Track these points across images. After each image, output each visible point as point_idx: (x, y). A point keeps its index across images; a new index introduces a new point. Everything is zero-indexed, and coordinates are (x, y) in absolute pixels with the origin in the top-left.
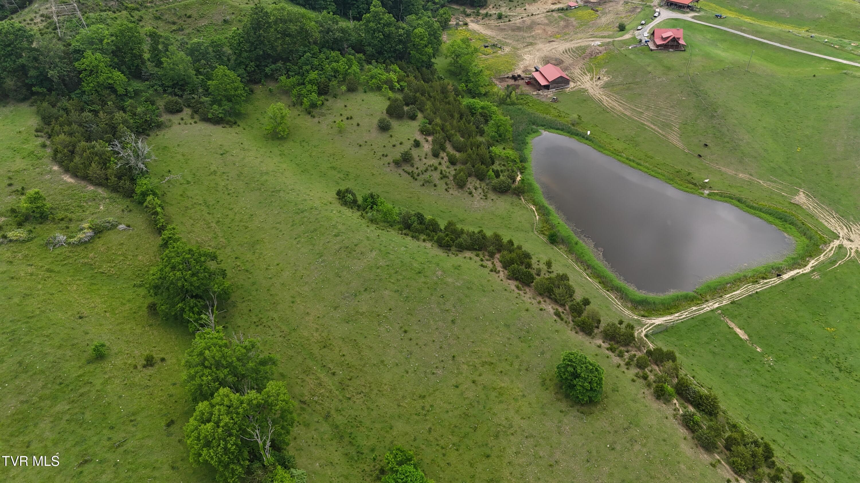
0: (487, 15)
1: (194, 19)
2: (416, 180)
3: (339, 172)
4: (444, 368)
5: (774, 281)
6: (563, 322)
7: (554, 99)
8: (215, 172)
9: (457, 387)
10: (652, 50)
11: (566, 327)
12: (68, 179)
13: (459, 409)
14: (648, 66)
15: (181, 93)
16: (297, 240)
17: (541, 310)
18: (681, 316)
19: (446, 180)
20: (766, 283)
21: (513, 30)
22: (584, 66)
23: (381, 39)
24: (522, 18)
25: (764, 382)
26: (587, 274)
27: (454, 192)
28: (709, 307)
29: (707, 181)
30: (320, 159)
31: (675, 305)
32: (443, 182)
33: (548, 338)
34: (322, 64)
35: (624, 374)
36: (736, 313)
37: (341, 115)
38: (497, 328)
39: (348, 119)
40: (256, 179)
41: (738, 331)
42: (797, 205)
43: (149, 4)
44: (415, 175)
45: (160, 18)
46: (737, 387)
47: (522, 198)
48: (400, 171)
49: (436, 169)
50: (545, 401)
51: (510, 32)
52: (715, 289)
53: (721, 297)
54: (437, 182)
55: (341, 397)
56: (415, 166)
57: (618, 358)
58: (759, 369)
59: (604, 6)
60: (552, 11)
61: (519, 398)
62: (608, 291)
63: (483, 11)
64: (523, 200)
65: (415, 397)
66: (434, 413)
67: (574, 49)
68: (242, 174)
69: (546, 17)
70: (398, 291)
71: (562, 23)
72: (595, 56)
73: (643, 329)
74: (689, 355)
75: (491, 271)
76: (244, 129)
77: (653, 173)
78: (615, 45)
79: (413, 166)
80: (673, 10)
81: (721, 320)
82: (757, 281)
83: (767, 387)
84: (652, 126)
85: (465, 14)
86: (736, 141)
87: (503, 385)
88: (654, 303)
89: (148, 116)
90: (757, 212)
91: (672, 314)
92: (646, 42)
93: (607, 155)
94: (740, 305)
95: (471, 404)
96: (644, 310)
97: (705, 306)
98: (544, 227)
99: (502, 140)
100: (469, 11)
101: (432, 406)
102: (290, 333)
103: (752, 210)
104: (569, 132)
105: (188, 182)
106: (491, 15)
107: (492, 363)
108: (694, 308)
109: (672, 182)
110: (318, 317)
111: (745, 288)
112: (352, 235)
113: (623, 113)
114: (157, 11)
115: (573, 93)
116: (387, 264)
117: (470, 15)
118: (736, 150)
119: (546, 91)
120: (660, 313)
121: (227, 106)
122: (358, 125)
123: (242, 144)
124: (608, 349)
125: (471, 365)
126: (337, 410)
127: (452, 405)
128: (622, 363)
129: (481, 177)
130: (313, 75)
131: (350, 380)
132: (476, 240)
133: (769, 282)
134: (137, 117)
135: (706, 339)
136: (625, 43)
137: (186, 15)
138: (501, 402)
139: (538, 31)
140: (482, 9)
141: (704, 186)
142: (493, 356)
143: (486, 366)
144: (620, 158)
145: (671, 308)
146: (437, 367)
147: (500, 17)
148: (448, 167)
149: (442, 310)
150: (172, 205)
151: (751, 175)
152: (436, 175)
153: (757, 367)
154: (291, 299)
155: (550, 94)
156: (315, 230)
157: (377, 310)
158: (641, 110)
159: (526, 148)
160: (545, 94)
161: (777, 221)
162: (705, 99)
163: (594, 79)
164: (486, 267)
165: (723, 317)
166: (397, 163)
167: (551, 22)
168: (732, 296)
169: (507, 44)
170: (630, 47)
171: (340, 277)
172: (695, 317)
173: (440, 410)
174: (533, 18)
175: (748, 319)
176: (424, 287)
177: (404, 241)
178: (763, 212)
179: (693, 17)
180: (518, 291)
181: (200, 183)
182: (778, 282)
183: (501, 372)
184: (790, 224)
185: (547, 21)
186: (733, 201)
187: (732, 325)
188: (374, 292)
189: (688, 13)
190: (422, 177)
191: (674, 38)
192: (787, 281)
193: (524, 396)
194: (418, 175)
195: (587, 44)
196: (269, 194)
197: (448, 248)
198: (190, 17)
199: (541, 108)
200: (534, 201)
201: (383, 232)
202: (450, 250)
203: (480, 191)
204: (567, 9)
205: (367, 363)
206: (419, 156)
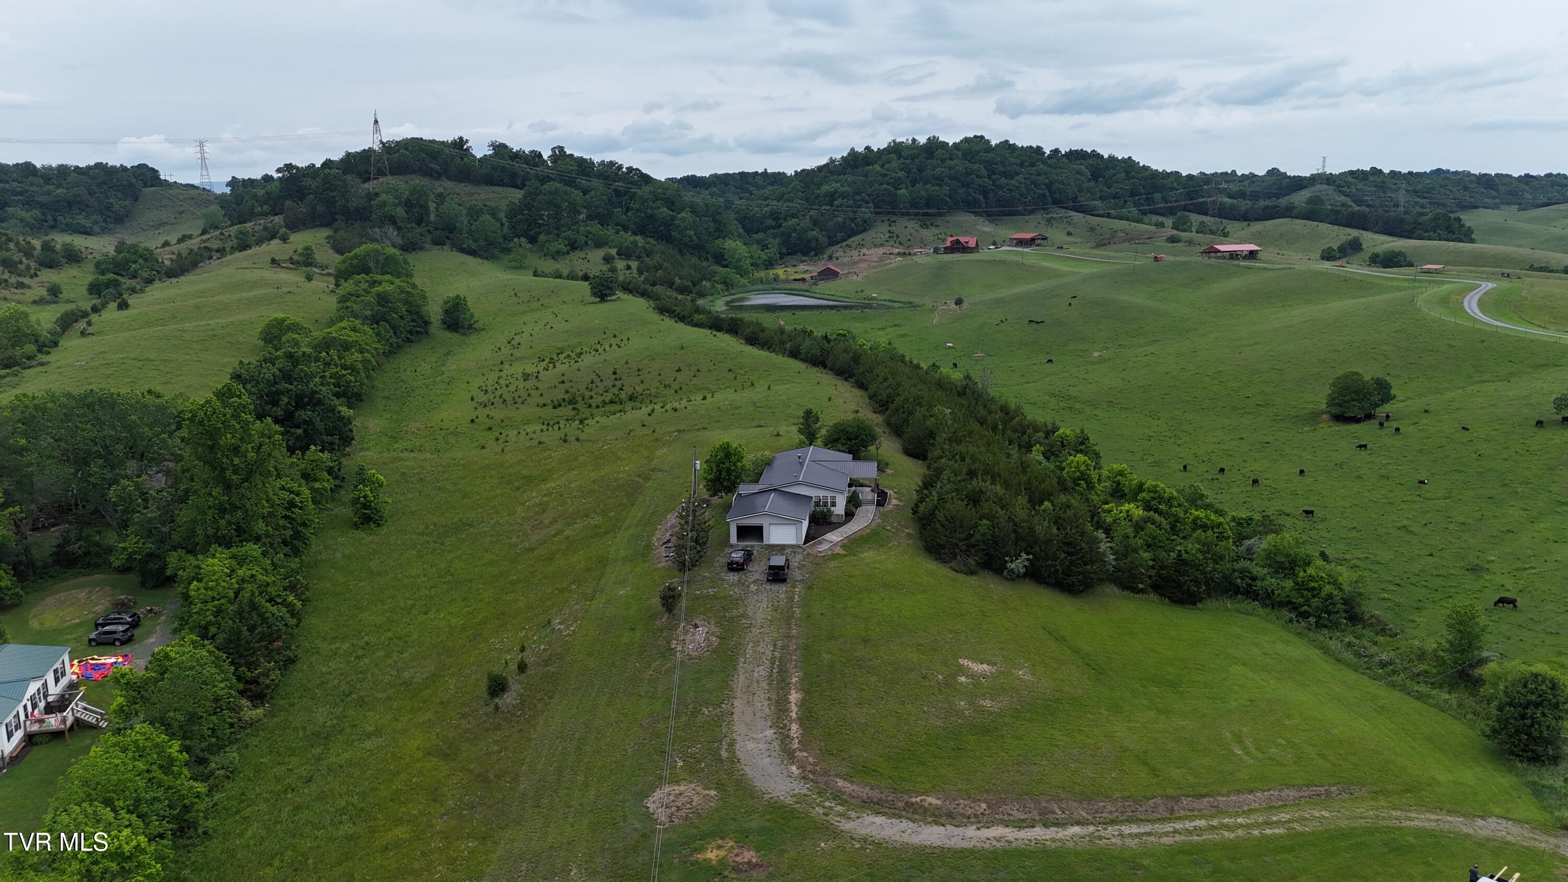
10: (938, 254)
12: (336, 255)
15: (449, 234)
24: (851, 257)
34: (580, 228)
37: (579, 258)
39: (582, 259)
43: (455, 195)
63: (818, 257)
89: (414, 242)
106: (822, 258)
117: (803, 261)
121: (483, 243)
123: (482, 264)
130: (567, 233)
134: (405, 240)
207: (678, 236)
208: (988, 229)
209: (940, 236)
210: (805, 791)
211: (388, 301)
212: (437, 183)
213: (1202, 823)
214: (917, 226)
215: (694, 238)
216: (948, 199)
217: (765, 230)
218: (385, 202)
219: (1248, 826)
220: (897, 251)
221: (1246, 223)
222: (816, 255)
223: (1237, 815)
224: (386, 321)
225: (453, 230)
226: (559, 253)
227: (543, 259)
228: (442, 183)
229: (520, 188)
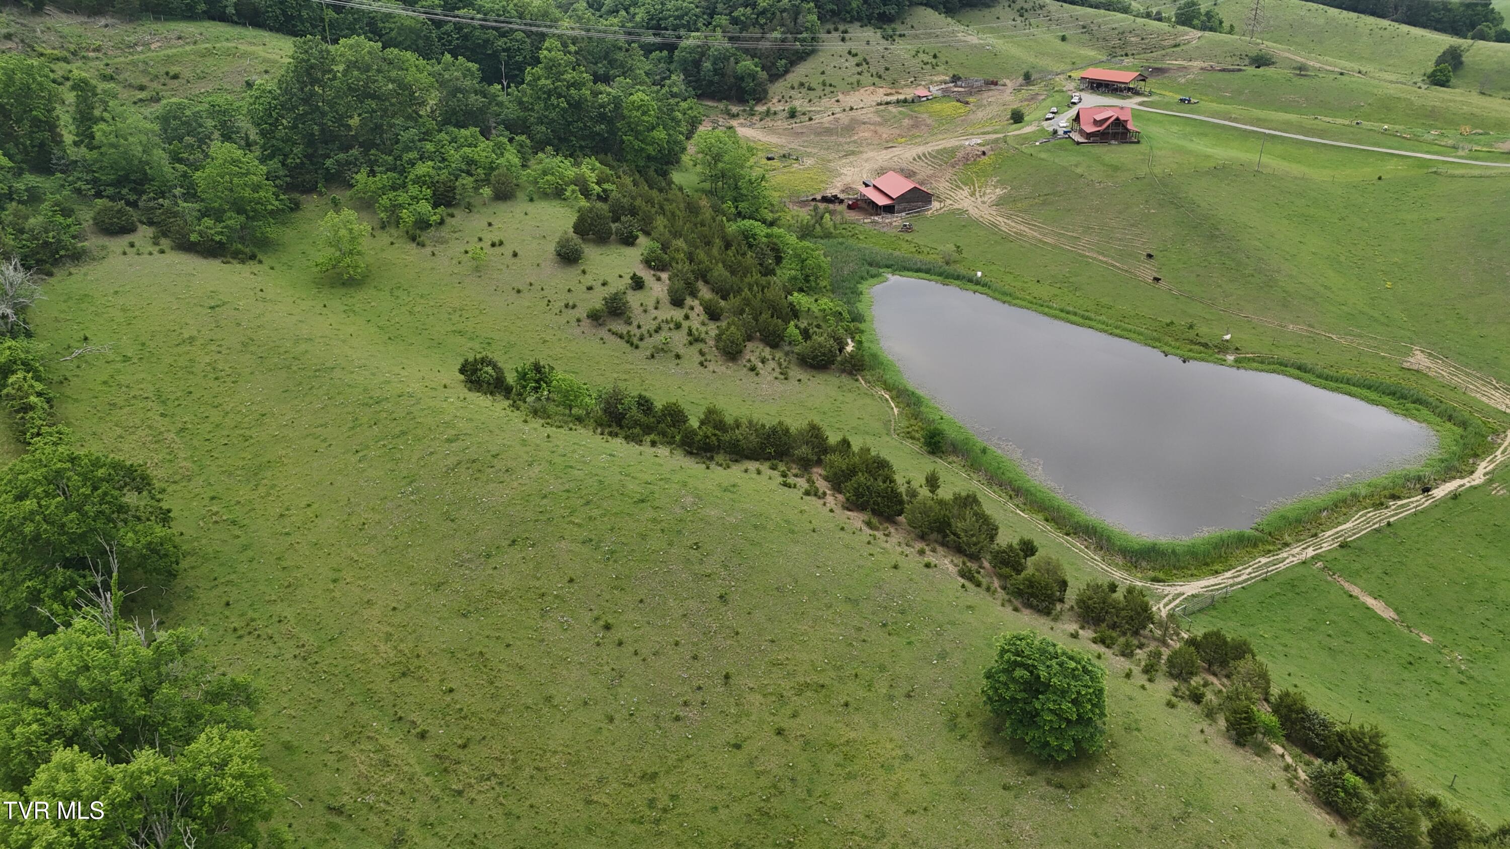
0: (768, 113)
1: (184, 82)
2: (637, 347)
3: (471, 339)
4: (703, 703)
5: (1419, 501)
6: (982, 591)
7: (905, 225)
8: (192, 339)
9: (738, 747)
10: (1078, 143)
11: (991, 599)
13: (745, 800)
14: (1076, 166)
15: (135, 197)
16: (360, 454)
17: (928, 566)
18: (1239, 576)
19: (700, 345)
20: (1402, 506)
21: (818, 134)
22: (955, 177)
23: (563, 109)
24: (833, 114)
25: (1460, 707)
26: (1018, 506)
27: (718, 366)
28: (1293, 556)
29: (1228, 337)
30: (431, 317)
31: (1221, 556)
32: (694, 349)
33: (953, 623)
34: (443, 150)
35: (1145, 692)
36: (1357, 566)
37: (480, 239)
38: (829, 606)
39: (493, 245)
40: (282, 350)
41: (1370, 601)
42: (1417, 371)
43: (91, 54)
44: (635, 340)
45: (112, 78)
46: (1403, 719)
47: (860, 378)
48: (603, 332)
49: (678, 326)
50: (961, 767)
51: (812, 137)
52: (1299, 521)
53: (1315, 535)
54: (682, 351)
55: (436, 792)
56: (635, 324)
57: (1122, 659)
58: (1440, 679)
59: (979, 97)
60: (887, 103)
61: (896, 763)
62: (1067, 534)
63: (761, 108)
64: (863, 382)
65: (631, 779)
66: (680, 814)
67: (934, 153)
68: (253, 340)
69: (877, 112)
70: (591, 540)
71: (906, 122)
72: (975, 160)
73: (1161, 605)
74: (1276, 655)
75: (807, 493)
76: (272, 268)
77: (1118, 331)
78: (1009, 142)
79: (630, 324)
80: (1103, 94)
81: (1326, 581)
82: (1382, 504)
83: (1469, 716)
84: (1101, 258)
85: (729, 114)
86: (1268, 274)
87: (852, 735)
88: (1174, 552)
89: (51, 235)
90: (1341, 385)
91: (1217, 572)
92: (1065, 133)
93: (1021, 307)
94: (1361, 549)
95: (775, 787)
96: (1154, 569)
97: (1285, 555)
98: (911, 426)
99: (810, 288)
100: (734, 109)
101: (673, 797)
102: (320, 648)
103: (1331, 383)
104: (940, 275)
105: (126, 359)
106: (775, 113)
107: (823, 686)
108: (1264, 560)
109: (1158, 344)
110: (394, 609)
111: (1361, 516)
112: (487, 438)
113: (1040, 241)
114: (107, 65)
115: (940, 217)
116: (567, 487)
117: (738, 115)
118: (1271, 287)
119: (889, 216)
120: (1190, 572)
121: (234, 220)
122: (515, 255)
123: (262, 290)
124: (1095, 641)
125: (771, 694)
126: (425, 824)
127: (726, 792)
128: (1136, 670)
129: (773, 340)
130: (422, 169)
131: (464, 746)
132: (769, 436)
133: (1408, 504)
134: (25, 236)
135: (1305, 620)
136: (1025, 139)
137: (167, 73)
138: (850, 776)
139: (864, 133)
140: (760, 105)
141: (1223, 348)
142: (823, 670)
143: (809, 694)
144: (1046, 310)
145: (1213, 563)
146: (686, 704)
147: (793, 114)
148: (703, 324)
149: (696, 574)
150: (76, 400)
151: (1309, 326)
152: (679, 339)
153: (1436, 676)
154: (333, 575)
155: (897, 220)
156: (403, 433)
157: (537, 584)
158: (1074, 235)
159: (860, 301)
160: (887, 221)
161: (1387, 399)
162: (1193, 211)
163: (977, 194)
164: (795, 486)
165: (1331, 576)
166: (595, 317)
167: (886, 121)
168: (1337, 533)
169: (809, 155)
170: (1037, 144)
171: (453, 521)
172: (1271, 577)
173: (696, 806)
174: (852, 113)
175: (1386, 578)
176: (651, 530)
177: (607, 445)
178: (1354, 385)
179: (1141, 104)
180: (872, 532)
181: (154, 359)
182: (1427, 504)
183: (846, 705)
184: (1414, 402)
185: (879, 119)
186: (1288, 369)
187: (1356, 591)
188: (533, 546)
189: (1130, 97)
190: (649, 342)
191: (1117, 119)
192: (1443, 500)
193: (907, 757)
194: (641, 339)
195: (957, 143)
196: (311, 374)
197: (708, 455)
198: (176, 77)
199: (882, 242)
200: (885, 383)
201: (562, 430)
202: (711, 459)
203: (772, 364)
204: (913, 101)
205: (509, 706)
206: (642, 305)
207: (637, 144)
212: (38, 24)
220: (887, 95)
222: (756, 103)
225: (141, 182)
226: (423, 224)
227: (384, 238)
228: (49, 22)
229: (237, 23)
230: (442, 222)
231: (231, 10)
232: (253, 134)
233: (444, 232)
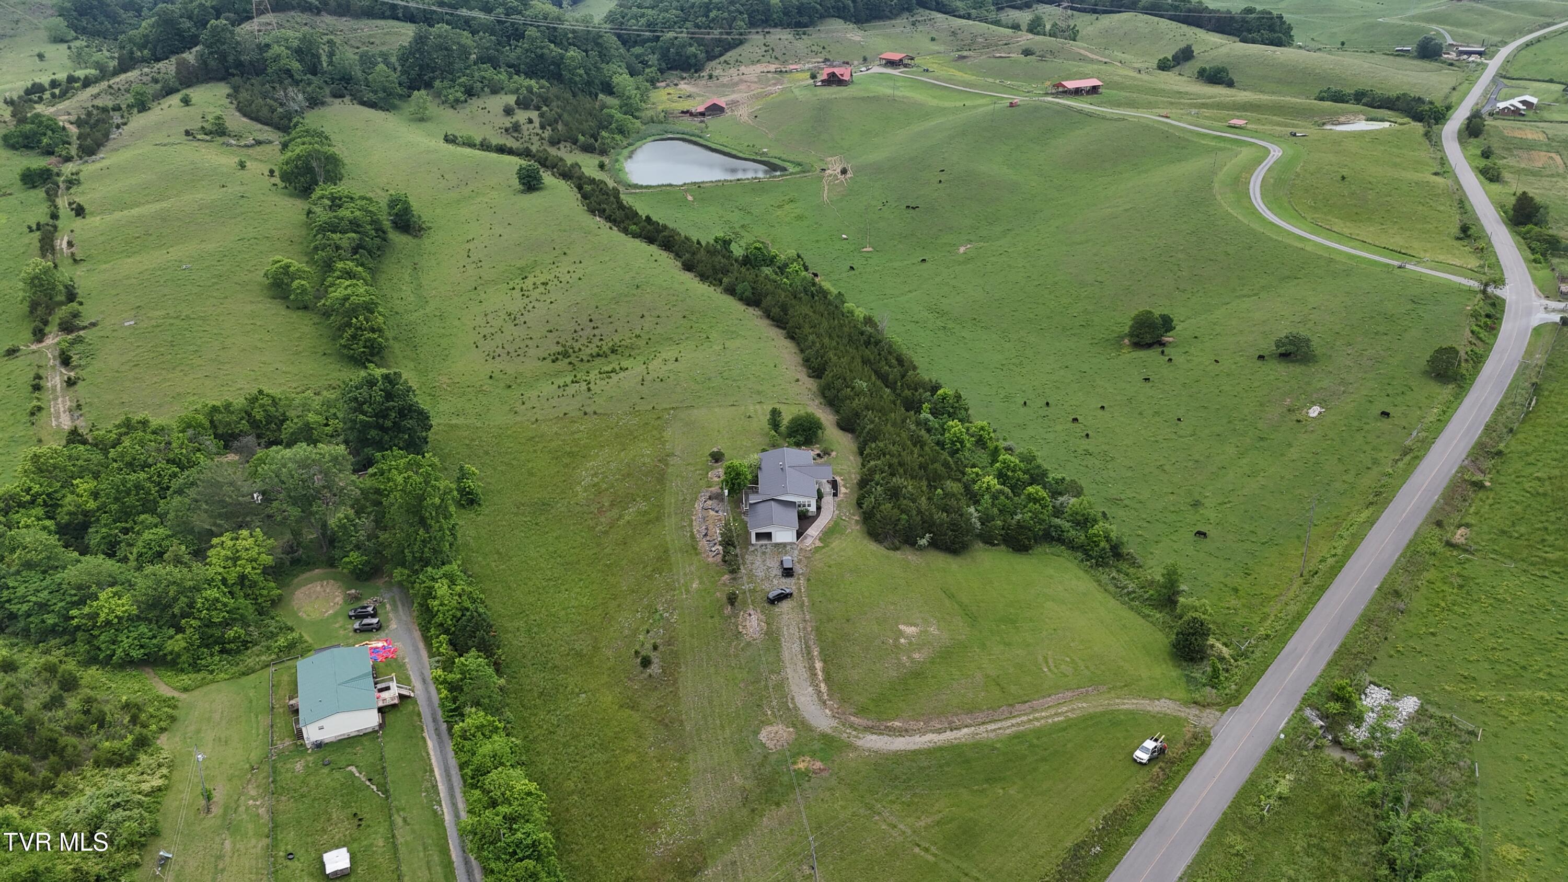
0: (700, 77)
2: (519, 141)
10: (816, 86)
12: (245, 119)
15: (346, 85)
23: (535, 58)
24: (732, 77)
34: (473, 73)
37: (478, 107)
39: (482, 109)
43: (339, 32)
47: (603, 155)
48: (509, 136)
49: (538, 135)
54: (535, 143)
56: (522, 134)
60: (769, 72)
63: (698, 75)
69: (759, 75)
72: (769, 96)
76: (395, 114)
78: (792, 87)
85: (678, 78)
89: (315, 95)
106: (703, 77)
114: (344, 37)
117: (683, 78)
119: (702, 117)
121: (381, 95)
122: (489, 112)
123: (387, 119)
129: (576, 144)
130: (463, 79)
137: (369, 42)
140: (698, 73)
141: (762, 154)
147: (711, 77)
148: (549, 136)
174: (743, 77)
195: (770, 89)
198: (372, 43)
204: (787, 72)
206: (527, 127)
207: (569, 76)
208: (857, 39)
209: (814, 48)
210: (836, 725)
211: (358, 226)
212: (318, 19)
213: (1025, 718)
214: (790, 37)
215: (585, 76)
216: (818, 6)
217: (643, 42)
218: (279, 55)
219: (1047, 717)
220: (772, 68)
221: (1095, 16)
222: (696, 72)
223: (1042, 711)
224: (364, 248)
225: (349, 80)
226: (457, 101)
227: (442, 107)
228: (324, 19)
229: (402, 21)
230: (466, 101)
231: (400, 15)
232: (397, 65)
233: (465, 105)
